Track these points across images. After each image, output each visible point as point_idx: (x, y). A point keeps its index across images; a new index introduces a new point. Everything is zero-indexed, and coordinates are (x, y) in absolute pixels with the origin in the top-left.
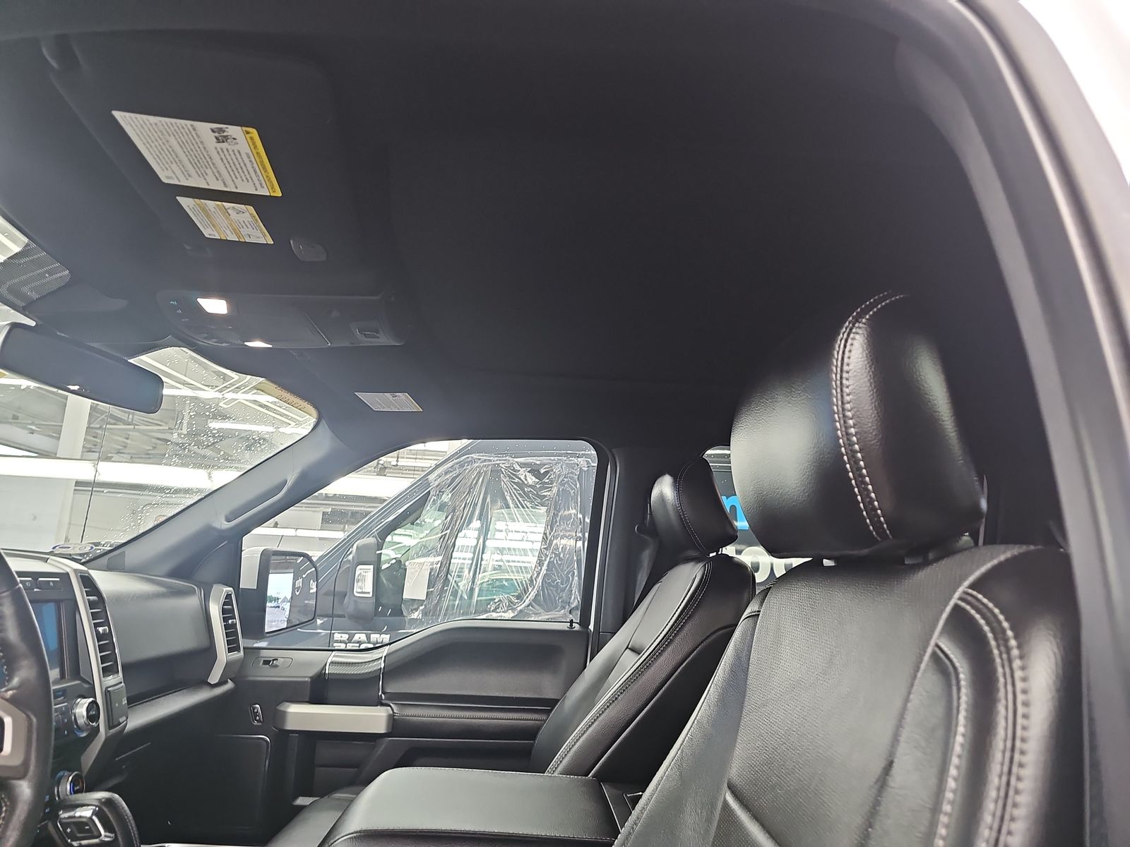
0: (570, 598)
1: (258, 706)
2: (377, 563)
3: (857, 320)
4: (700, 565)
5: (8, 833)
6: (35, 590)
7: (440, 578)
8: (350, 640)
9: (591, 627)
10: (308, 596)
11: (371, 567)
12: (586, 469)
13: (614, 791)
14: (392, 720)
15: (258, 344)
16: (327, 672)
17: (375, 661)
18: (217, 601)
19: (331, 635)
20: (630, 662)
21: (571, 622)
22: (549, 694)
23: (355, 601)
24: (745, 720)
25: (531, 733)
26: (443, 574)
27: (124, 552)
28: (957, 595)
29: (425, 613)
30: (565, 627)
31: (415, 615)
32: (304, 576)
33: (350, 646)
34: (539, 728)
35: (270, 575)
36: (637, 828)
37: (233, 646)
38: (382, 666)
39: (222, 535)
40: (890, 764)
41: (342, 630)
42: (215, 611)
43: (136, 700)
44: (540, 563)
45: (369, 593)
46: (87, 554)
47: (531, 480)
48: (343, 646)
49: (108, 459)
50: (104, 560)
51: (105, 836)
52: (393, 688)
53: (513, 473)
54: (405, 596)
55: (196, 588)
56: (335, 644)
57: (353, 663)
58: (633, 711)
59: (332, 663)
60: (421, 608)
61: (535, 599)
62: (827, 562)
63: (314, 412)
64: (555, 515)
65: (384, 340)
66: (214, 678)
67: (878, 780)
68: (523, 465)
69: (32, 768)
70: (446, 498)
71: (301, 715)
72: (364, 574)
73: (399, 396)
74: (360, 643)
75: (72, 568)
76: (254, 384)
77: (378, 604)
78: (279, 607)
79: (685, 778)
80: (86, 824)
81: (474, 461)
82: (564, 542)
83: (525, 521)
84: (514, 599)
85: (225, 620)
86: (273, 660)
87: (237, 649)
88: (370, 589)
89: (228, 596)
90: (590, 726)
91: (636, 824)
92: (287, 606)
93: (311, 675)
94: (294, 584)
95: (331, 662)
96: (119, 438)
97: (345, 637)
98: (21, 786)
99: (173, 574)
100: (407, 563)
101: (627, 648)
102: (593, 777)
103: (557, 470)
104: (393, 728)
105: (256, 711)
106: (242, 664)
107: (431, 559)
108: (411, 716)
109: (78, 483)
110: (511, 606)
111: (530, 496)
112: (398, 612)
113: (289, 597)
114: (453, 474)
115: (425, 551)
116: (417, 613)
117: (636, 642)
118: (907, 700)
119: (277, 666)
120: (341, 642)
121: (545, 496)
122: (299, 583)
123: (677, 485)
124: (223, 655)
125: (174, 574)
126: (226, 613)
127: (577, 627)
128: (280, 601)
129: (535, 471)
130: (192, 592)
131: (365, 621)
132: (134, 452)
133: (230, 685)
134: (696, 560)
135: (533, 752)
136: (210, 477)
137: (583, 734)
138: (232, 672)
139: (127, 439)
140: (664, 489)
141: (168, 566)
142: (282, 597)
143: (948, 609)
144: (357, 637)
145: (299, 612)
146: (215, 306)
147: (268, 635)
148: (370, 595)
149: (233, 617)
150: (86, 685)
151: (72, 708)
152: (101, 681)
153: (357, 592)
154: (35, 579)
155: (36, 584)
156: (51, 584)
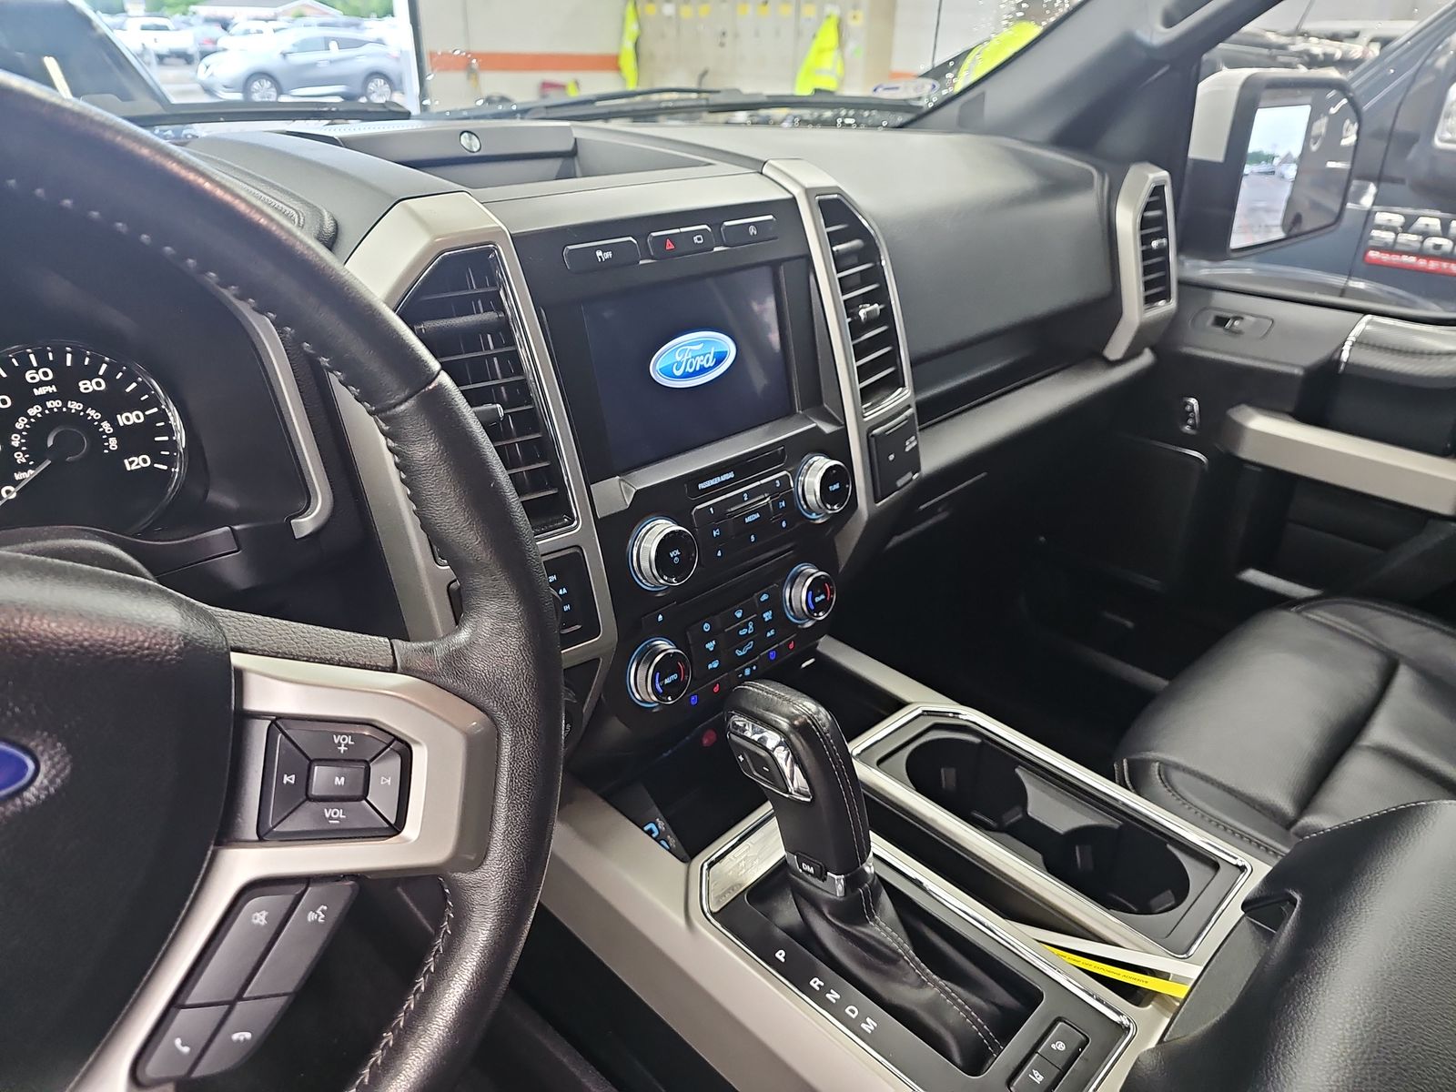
1: (1193, 401)
6: (716, 249)
8: (1406, 228)
10: (1337, 152)
18: (1133, 199)
23: (1433, 155)
27: (983, 94)
32: (1331, 112)
37: (1156, 287)
39: (1153, 59)
41: (1397, 205)
42: (1127, 221)
50: (953, 109)
55: (1095, 173)
59: (1358, 340)
66: (1115, 349)
74: (1425, 234)
75: (802, 186)
78: (1273, 173)
85: (1145, 240)
86: (1236, 318)
87: (1165, 296)
89: (1158, 191)
92: (1291, 171)
93: (1308, 363)
94: (1309, 129)
95: (1354, 337)
97: (1398, 221)
99: (1062, 138)
105: (1188, 408)
106: (1173, 321)
113: (1296, 152)
119: (1237, 333)
120: (1386, 230)
122: (1321, 126)
124: (1134, 312)
125: (1067, 139)
126: (1150, 226)
128: (1276, 161)
133: (1147, 358)
138: (1153, 336)
142: (1282, 153)
144: (1421, 223)
145: (1314, 183)
147: (1235, 255)
149: (1163, 234)
150: (827, 428)
151: (795, 474)
152: (860, 416)
153: (1441, 140)
154: (716, 225)
155: (717, 236)
156: (752, 230)
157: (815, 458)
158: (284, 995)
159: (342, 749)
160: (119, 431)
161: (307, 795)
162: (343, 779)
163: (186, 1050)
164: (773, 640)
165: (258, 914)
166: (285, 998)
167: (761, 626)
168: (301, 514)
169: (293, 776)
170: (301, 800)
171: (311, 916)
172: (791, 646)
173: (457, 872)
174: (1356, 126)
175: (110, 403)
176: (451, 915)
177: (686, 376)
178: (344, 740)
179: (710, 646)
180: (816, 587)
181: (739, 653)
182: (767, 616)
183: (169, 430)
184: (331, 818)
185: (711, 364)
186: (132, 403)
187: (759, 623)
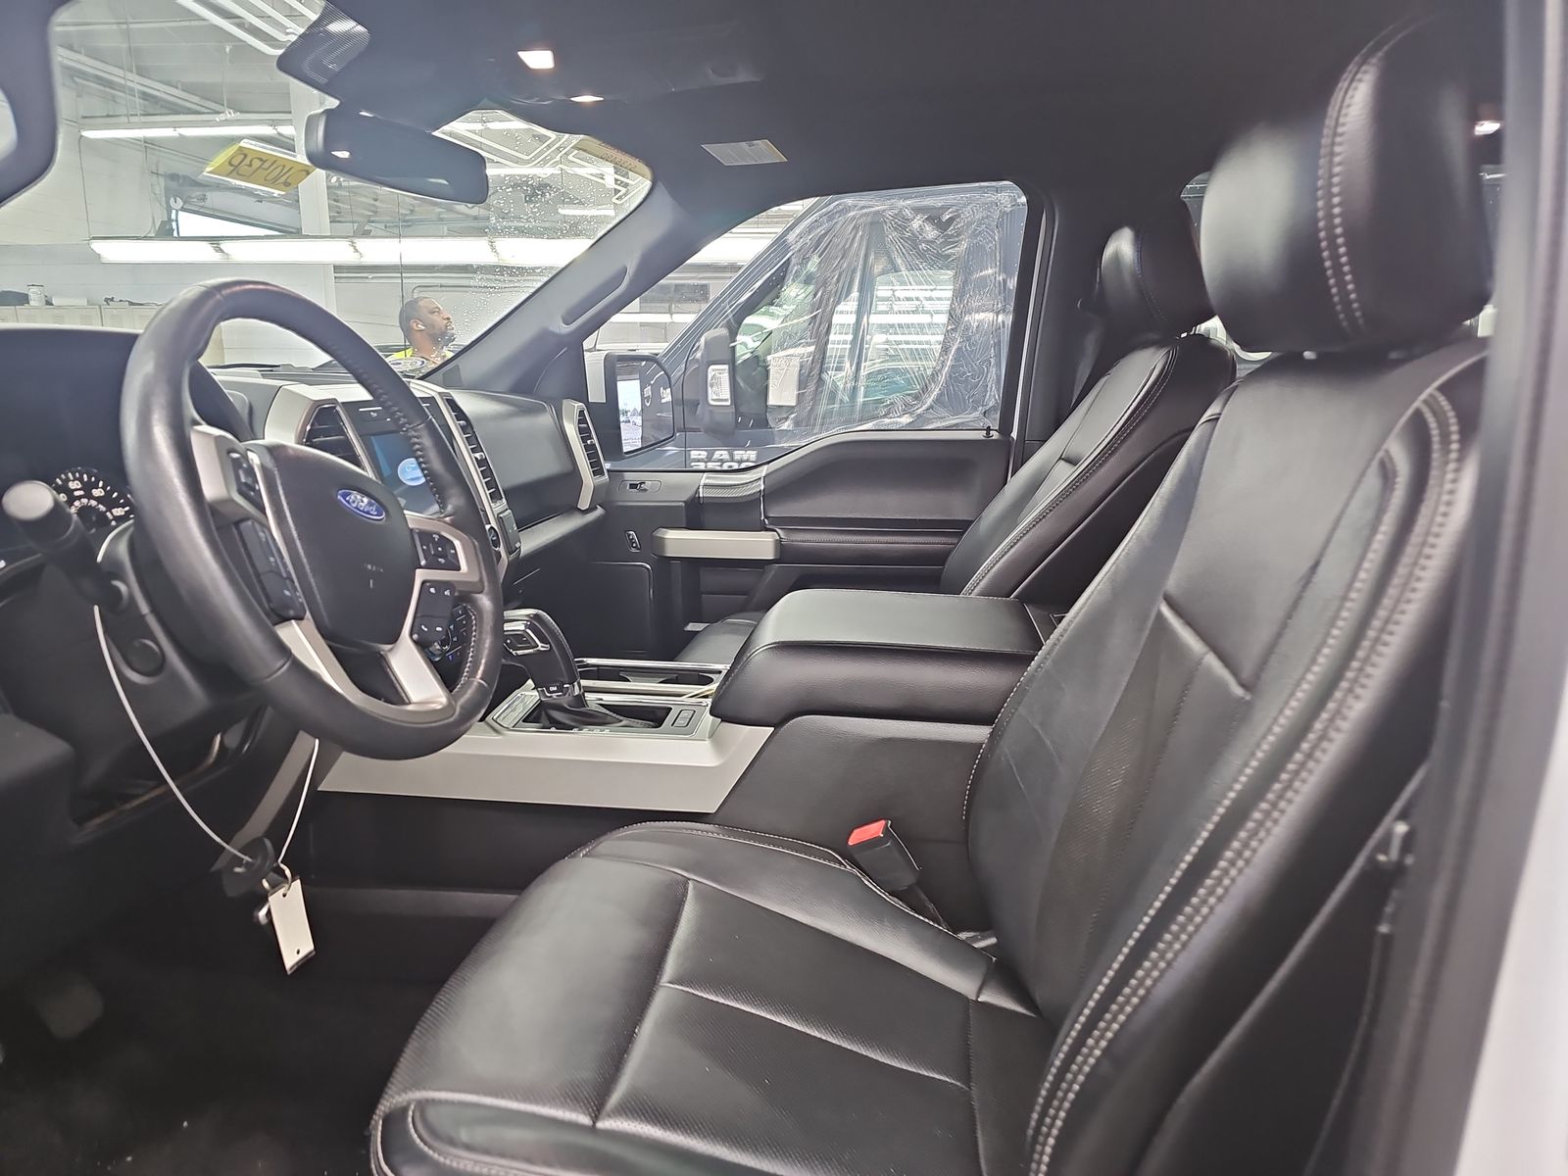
0: (985, 396)
1: (631, 532)
2: (732, 361)
3: (1364, 62)
4: (1163, 352)
5: (484, 636)
7: (812, 376)
8: (709, 459)
9: (1014, 435)
10: (662, 407)
11: (726, 367)
12: (1009, 210)
13: (1038, 611)
14: (779, 543)
15: (587, 99)
16: (701, 495)
17: (753, 482)
18: (571, 419)
19: (686, 454)
20: (1064, 475)
21: (988, 429)
22: (960, 514)
23: (711, 411)
24: (1190, 532)
25: (941, 558)
26: (816, 371)
27: (457, 366)
28: (1423, 396)
29: (797, 423)
30: (980, 435)
31: (786, 426)
32: (652, 382)
33: (710, 466)
34: (948, 553)
35: (618, 383)
36: (1063, 639)
37: (597, 471)
38: (762, 488)
39: (561, 341)
40: (1316, 564)
41: (698, 447)
42: (571, 430)
43: (524, 523)
44: (945, 350)
45: (726, 400)
46: (419, 370)
47: (931, 232)
48: (702, 466)
49: (366, 234)
51: (541, 646)
52: (775, 512)
53: (902, 223)
54: (772, 401)
55: (545, 405)
56: (693, 464)
57: (732, 485)
58: (1065, 529)
59: (705, 485)
60: (792, 416)
61: (937, 401)
62: (1308, 355)
63: (647, 171)
64: (965, 283)
65: (743, 77)
66: (584, 502)
67: (1302, 578)
68: (917, 210)
69: (486, 584)
70: (812, 266)
71: (680, 541)
72: (719, 375)
73: (757, 145)
74: (722, 461)
75: (434, 391)
76: (575, 142)
77: (737, 413)
78: (631, 421)
79: (1119, 590)
80: (522, 636)
81: (848, 209)
82: (981, 316)
83: (919, 283)
84: (909, 399)
85: (584, 440)
86: (641, 484)
87: (602, 474)
88: (728, 396)
89: (581, 413)
90: (1012, 547)
91: (1062, 636)
92: (638, 420)
93: (685, 499)
94: (642, 395)
95: (703, 484)
96: (364, 199)
97: (703, 454)
98: (481, 599)
99: (514, 390)
100: (769, 358)
101: (1060, 458)
102: (1016, 597)
103: (967, 213)
104: (781, 556)
105: (631, 537)
106: (608, 487)
107: (800, 350)
108: (803, 541)
109: (338, 268)
110: (907, 409)
111: (929, 257)
112: (764, 424)
113: (639, 409)
114: (820, 231)
115: (789, 339)
116: (787, 423)
117: (1073, 451)
118: (1347, 505)
119: (645, 490)
120: (698, 461)
121: (949, 256)
122: (648, 391)
123: (1140, 241)
124: (589, 480)
125: (518, 388)
126: (584, 433)
127: (995, 435)
128: (629, 414)
129: (934, 217)
130: (540, 410)
131: (725, 434)
132: (388, 218)
133: (599, 511)
134: (1158, 344)
135: (943, 577)
136: (493, 248)
137: (1003, 556)
138: (600, 498)
139: (376, 200)
140: (1122, 246)
141: (508, 381)
142: (632, 409)
143: (1410, 412)
144: (717, 455)
145: (653, 427)
146: (539, 59)
147: (626, 456)
148: (728, 403)
149: (591, 438)
153: (713, 400)
174: (669, 390)
186: (116, 504)
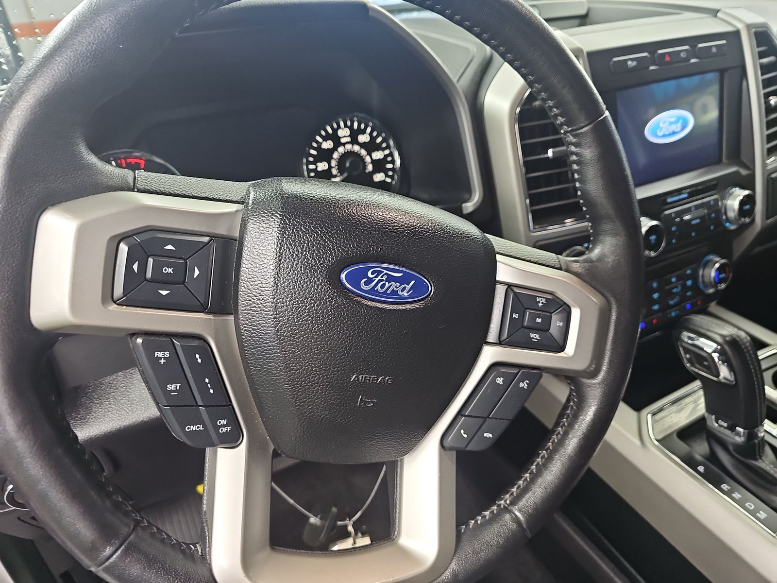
6: (692, 61)
51: (724, 378)
75: (744, 23)
80: (705, 359)
150: (744, 172)
151: (723, 198)
152: (764, 165)
154: (694, 46)
155: (694, 53)
156: (714, 50)
157: (734, 190)
158: (507, 420)
159: (540, 304)
160: (373, 162)
161: (522, 325)
162: (540, 319)
163: (465, 436)
164: (690, 298)
165: (499, 379)
166: (507, 422)
167: (685, 288)
168: (466, 201)
169: (517, 315)
170: (520, 327)
171: (521, 385)
172: (699, 303)
173: (583, 378)
175: (370, 147)
176: (575, 399)
177: (664, 136)
178: (542, 300)
179: (656, 296)
180: (719, 270)
181: (672, 302)
182: (689, 283)
183: (393, 162)
184: (533, 338)
185: (679, 129)
186: (378, 148)
187: (684, 286)
